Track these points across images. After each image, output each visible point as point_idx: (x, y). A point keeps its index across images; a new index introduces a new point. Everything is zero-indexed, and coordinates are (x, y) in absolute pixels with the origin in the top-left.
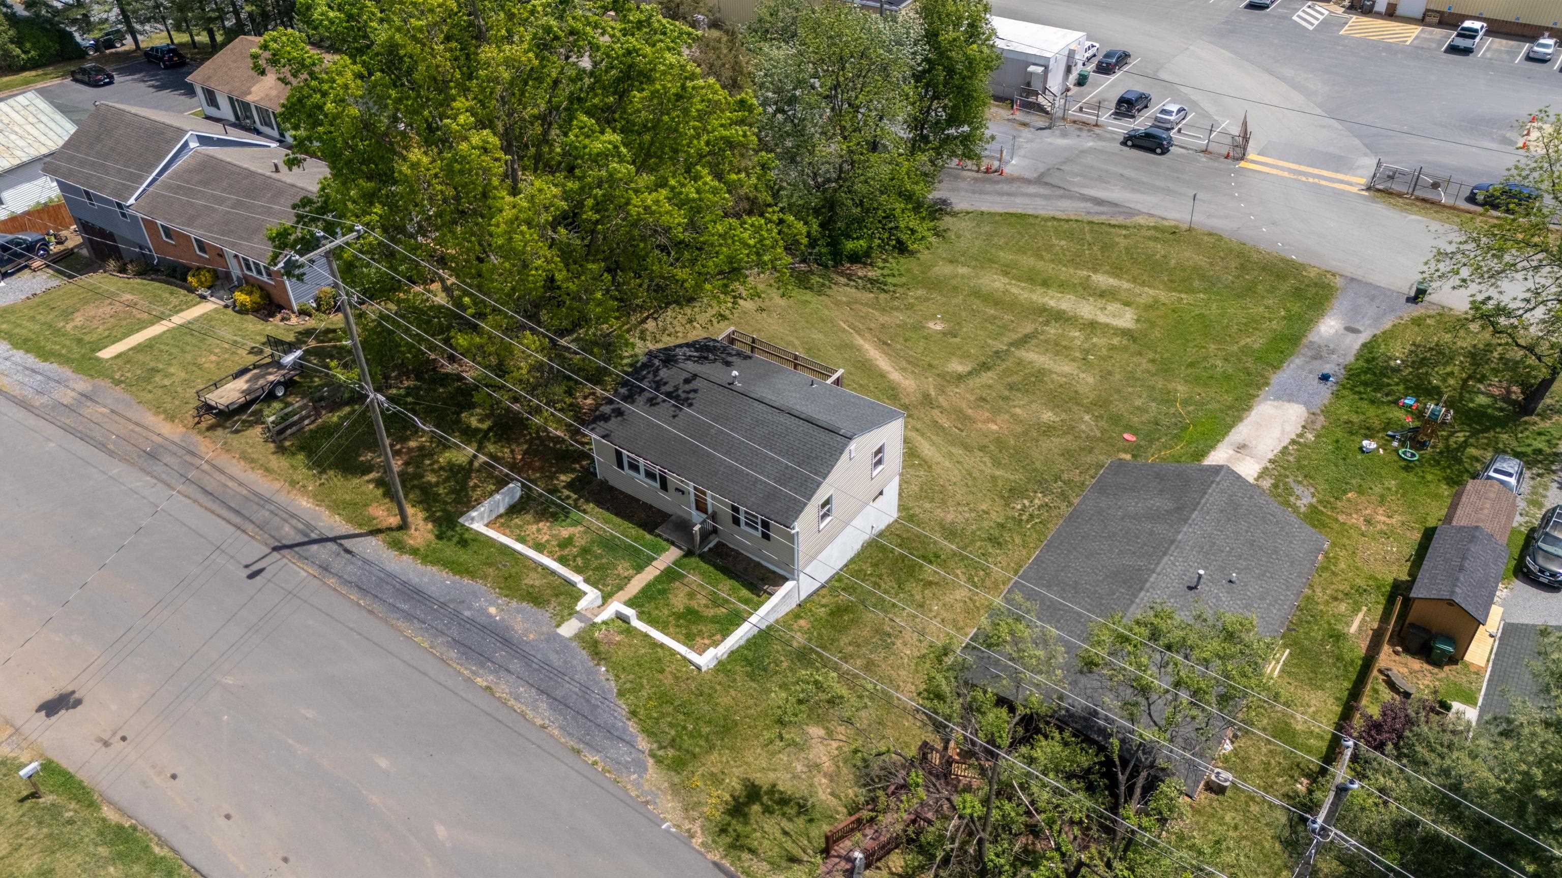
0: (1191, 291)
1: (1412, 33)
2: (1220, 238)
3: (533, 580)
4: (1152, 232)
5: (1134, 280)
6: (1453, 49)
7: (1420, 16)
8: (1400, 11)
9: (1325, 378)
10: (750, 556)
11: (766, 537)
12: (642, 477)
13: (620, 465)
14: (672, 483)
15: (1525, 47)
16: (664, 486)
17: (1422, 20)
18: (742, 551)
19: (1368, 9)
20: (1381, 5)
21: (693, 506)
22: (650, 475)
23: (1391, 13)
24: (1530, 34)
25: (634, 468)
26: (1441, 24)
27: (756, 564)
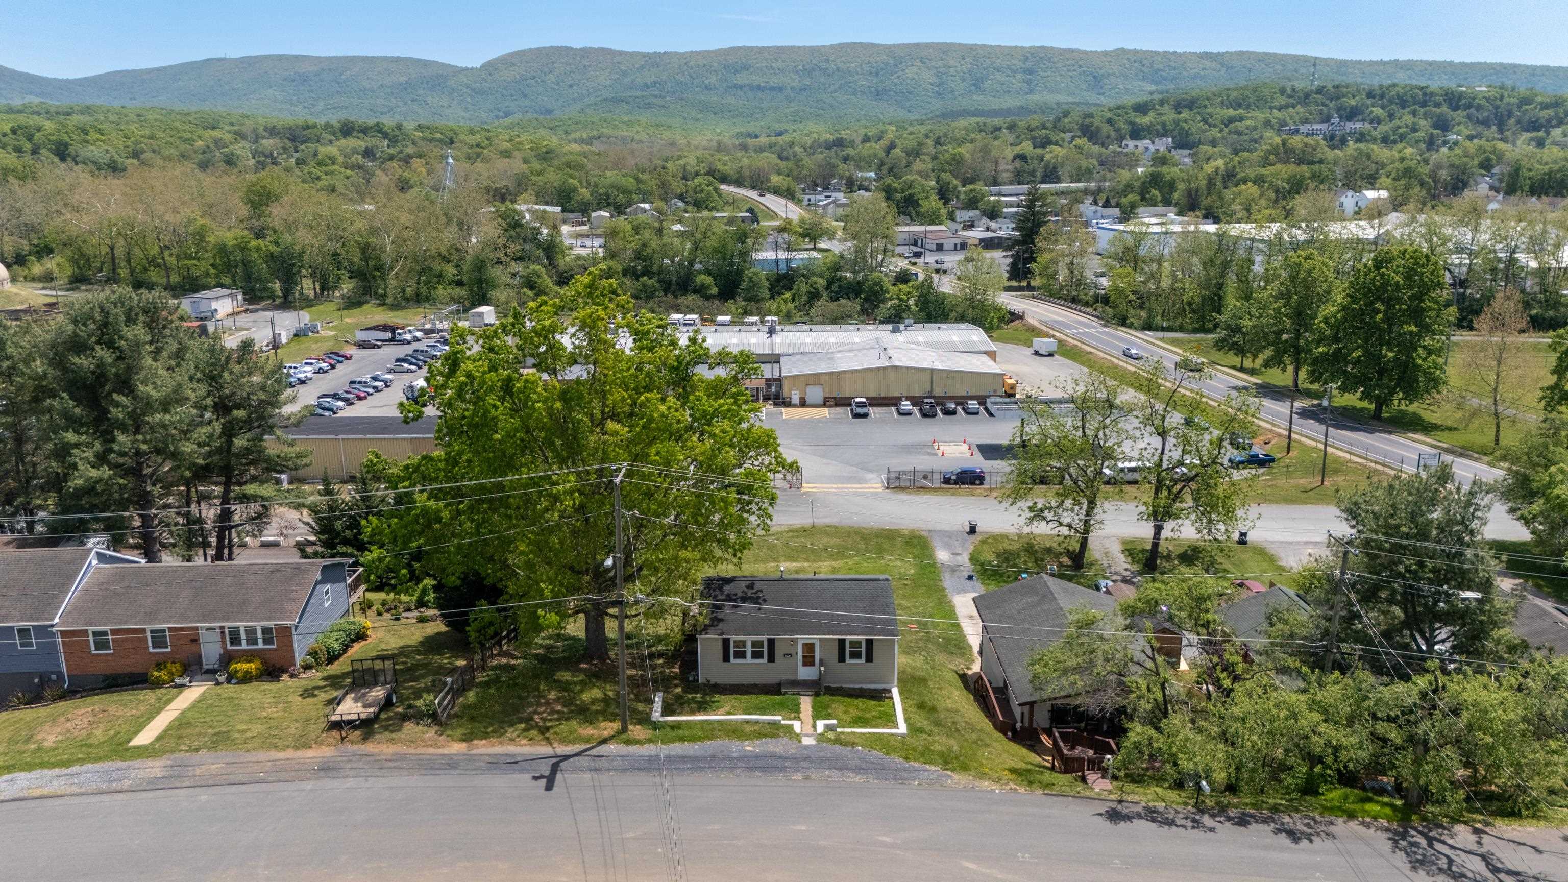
0: (849, 557)
1: (825, 412)
2: (836, 527)
3: (748, 729)
4: (791, 534)
5: (807, 560)
6: (857, 416)
7: (821, 401)
8: (808, 401)
9: (970, 578)
10: (852, 686)
11: (869, 659)
12: (749, 659)
13: (726, 658)
14: (779, 652)
15: (893, 409)
16: (771, 659)
17: (824, 405)
18: (845, 686)
19: (787, 404)
20: (795, 399)
21: (801, 663)
22: (757, 655)
23: (803, 404)
24: (892, 402)
25: (741, 655)
26: (837, 405)
27: (861, 689)
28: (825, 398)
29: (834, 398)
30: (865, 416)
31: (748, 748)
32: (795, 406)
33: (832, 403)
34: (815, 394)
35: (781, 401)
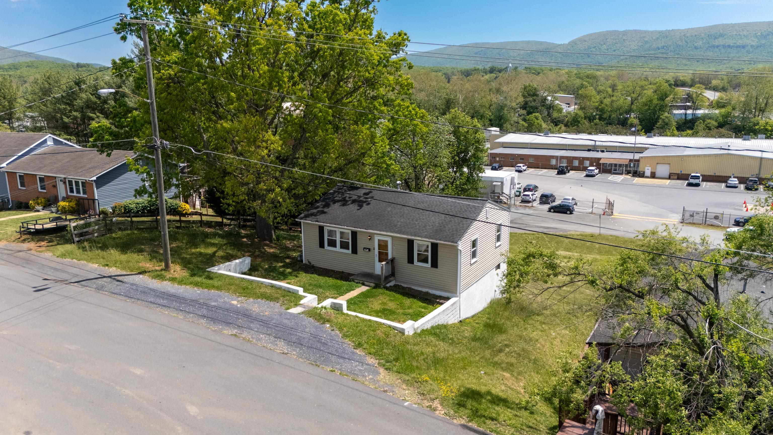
2: (617, 237)
4: (580, 237)
6: (690, 185)
8: (657, 175)
10: (420, 289)
11: (435, 264)
12: (338, 248)
13: (322, 245)
14: (361, 245)
15: (724, 185)
16: (355, 251)
17: (669, 178)
18: (413, 287)
19: (642, 175)
20: (648, 173)
21: (377, 259)
22: (344, 245)
23: (653, 176)
24: (722, 179)
25: (332, 243)
26: (678, 179)
27: (427, 293)
28: (670, 174)
29: (678, 174)
30: (697, 185)
31: (235, 302)
32: (647, 177)
33: (676, 177)
34: (663, 170)
35: (637, 174)
